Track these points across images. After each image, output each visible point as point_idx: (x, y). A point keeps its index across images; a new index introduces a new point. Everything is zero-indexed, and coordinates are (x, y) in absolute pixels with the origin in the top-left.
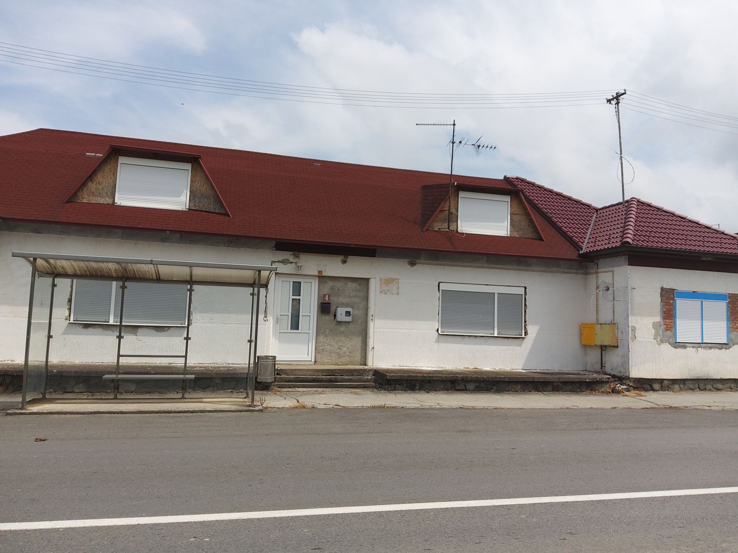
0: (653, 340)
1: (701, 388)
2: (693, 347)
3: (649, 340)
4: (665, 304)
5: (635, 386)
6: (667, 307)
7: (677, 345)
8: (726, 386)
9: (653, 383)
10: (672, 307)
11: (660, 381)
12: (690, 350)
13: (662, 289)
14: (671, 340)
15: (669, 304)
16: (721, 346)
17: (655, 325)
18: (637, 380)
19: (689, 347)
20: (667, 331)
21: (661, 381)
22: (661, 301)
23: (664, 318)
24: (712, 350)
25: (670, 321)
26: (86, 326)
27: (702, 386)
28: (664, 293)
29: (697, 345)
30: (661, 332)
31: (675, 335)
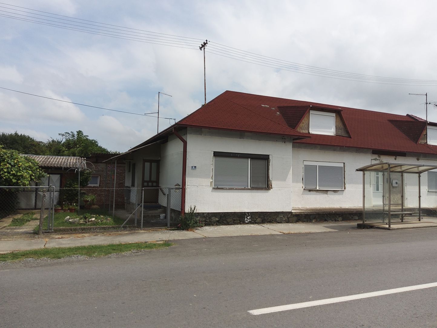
26: (310, 191)
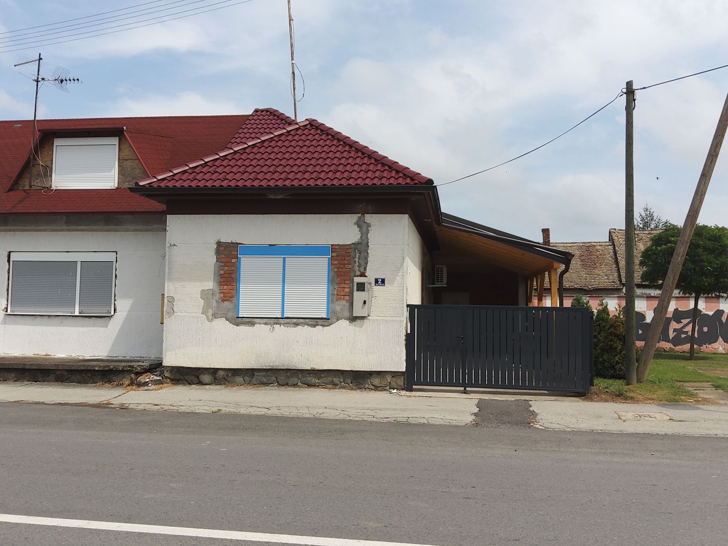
0: (201, 315)
1: (281, 382)
2: (266, 324)
3: (194, 314)
4: (223, 264)
5: (172, 377)
6: (226, 268)
7: (238, 321)
8: (324, 380)
9: (200, 374)
10: (233, 268)
11: (211, 371)
12: (261, 329)
13: (219, 244)
14: (230, 315)
15: (229, 264)
16: (315, 322)
17: (204, 294)
18: (175, 370)
19: (259, 323)
20: (225, 302)
21: (214, 371)
22: (217, 261)
23: (221, 284)
24: (299, 327)
25: (230, 287)
27: (282, 379)
28: (221, 249)
29: (272, 321)
30: (215, 303)
31: (237, 307)
